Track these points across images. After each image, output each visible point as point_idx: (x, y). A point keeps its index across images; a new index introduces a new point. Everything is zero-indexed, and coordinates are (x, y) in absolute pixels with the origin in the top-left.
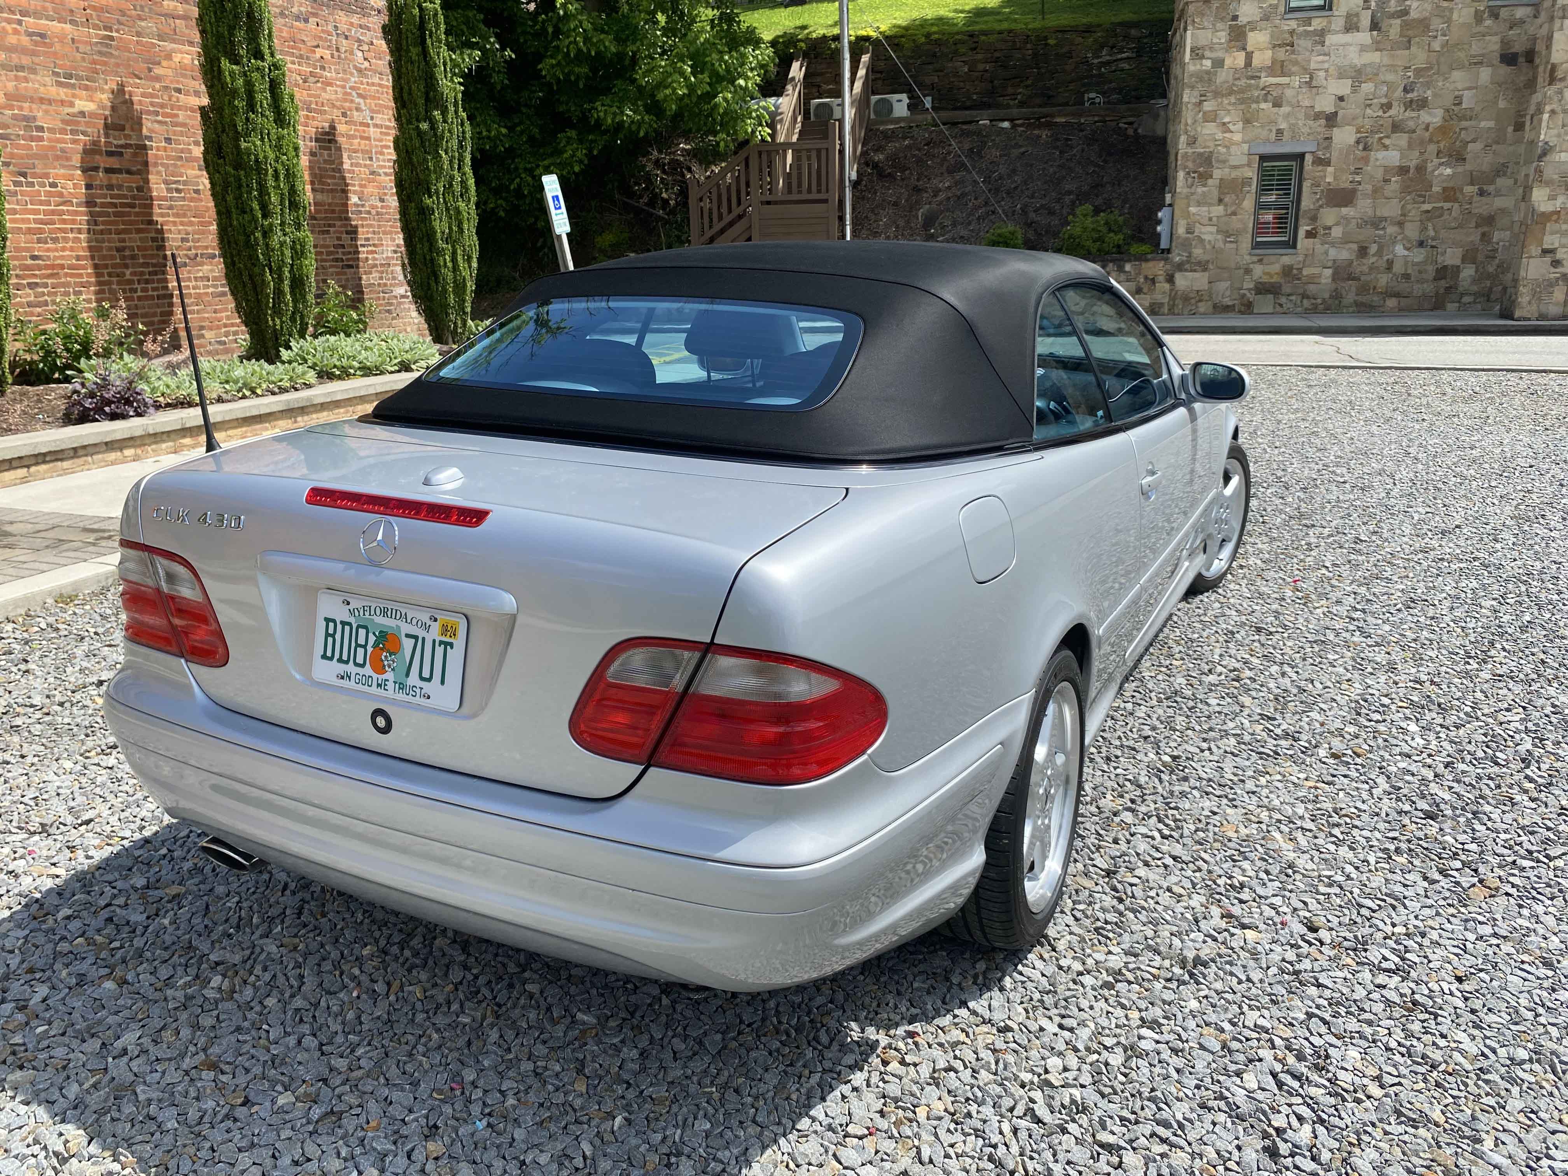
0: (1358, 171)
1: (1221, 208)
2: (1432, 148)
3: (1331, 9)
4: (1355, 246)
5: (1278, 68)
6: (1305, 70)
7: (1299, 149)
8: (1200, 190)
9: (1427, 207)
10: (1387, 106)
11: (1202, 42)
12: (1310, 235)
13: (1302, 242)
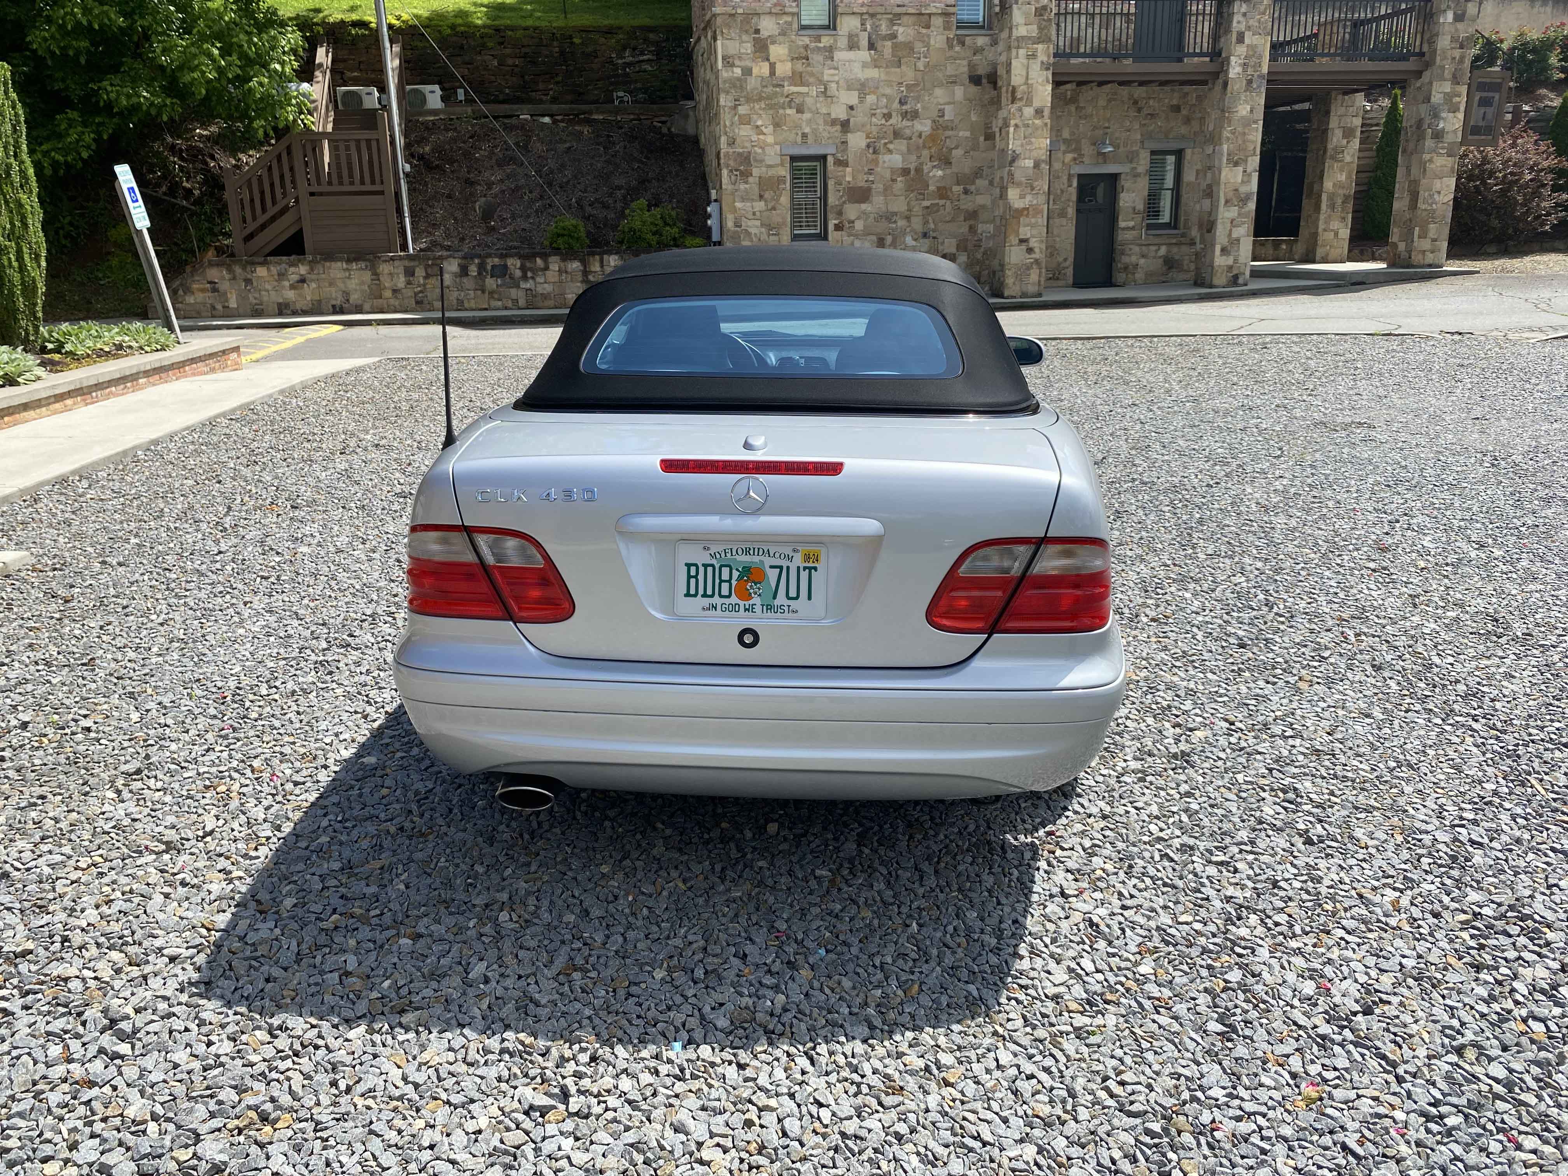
0: (870, 172)
1: (762, 203)
2: (926, 153)
3: (835, 29)
4: (874, 238)
5: (797, 78)
6: (820, 81)
7: (821, 151)
8: (742, 187)
9: (926, 203)
10: (888, 116)
11: (731, 51)
12: (838, 228)
13: (832, 234)
